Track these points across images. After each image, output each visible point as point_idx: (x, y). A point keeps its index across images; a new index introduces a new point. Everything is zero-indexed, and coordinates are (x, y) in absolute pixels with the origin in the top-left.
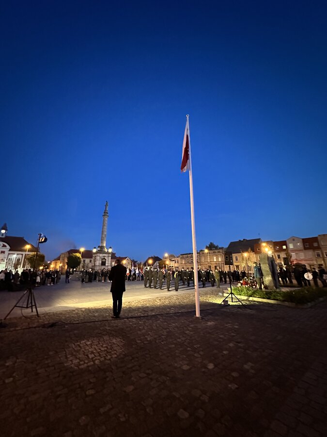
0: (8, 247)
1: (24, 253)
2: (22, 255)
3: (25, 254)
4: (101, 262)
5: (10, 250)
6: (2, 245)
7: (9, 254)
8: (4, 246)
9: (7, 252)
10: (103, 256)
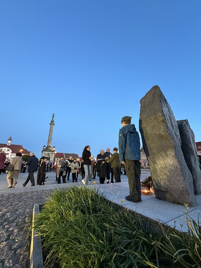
0: (11, 151)
5: (12, 153)
6: (7, 150)
7: (11, 155)
8: (8, 150)
10: (48, 153)
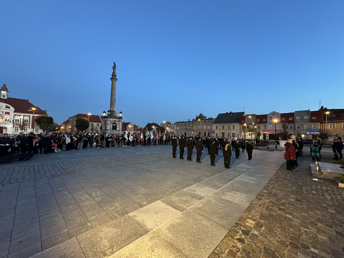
0: (12, 109)
2: (29, 116)
3: (33, 116)
4: (112, 126)
5: (15, 112)
6: (5, 106)
7: (15, 115)
9: (12, 113)
10: (114, 121)
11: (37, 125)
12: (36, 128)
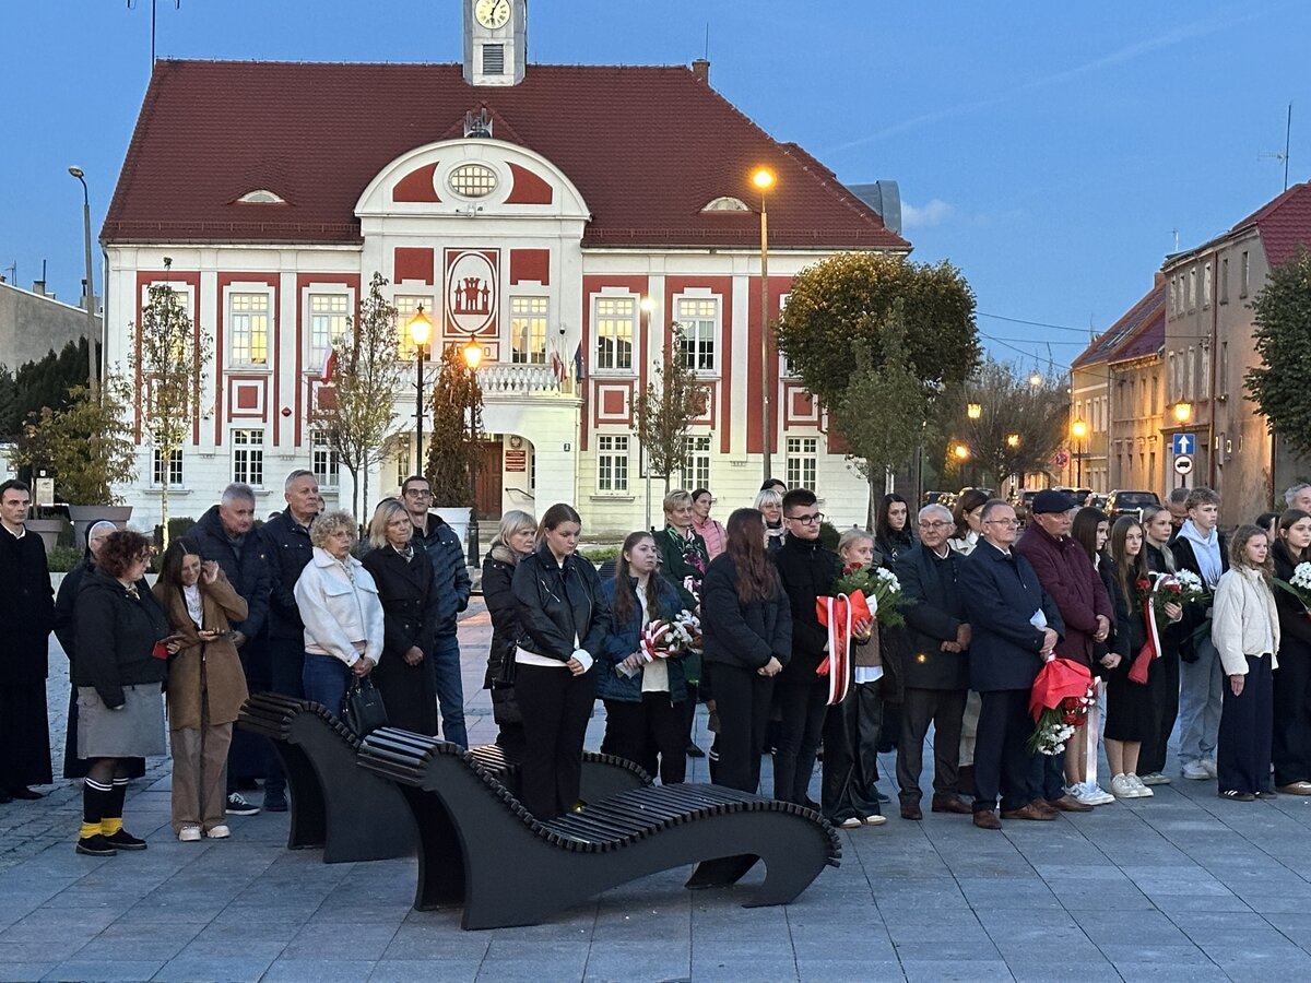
0: (568, 201)
1: (741, 268)
2: (722, 286)
3: (755, 283)
5: (595, 236)
6: (508, 183)
7: (592, 284)
8: (529, 190)
9: (570, 265)
11: (802, 406)
12: (793, 444)
